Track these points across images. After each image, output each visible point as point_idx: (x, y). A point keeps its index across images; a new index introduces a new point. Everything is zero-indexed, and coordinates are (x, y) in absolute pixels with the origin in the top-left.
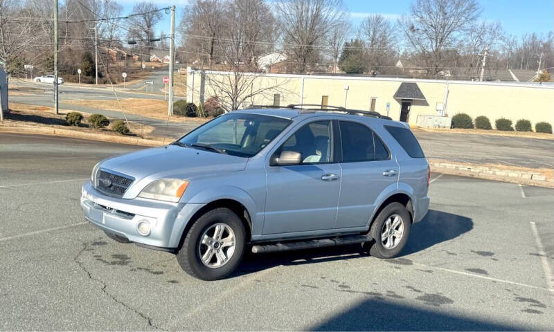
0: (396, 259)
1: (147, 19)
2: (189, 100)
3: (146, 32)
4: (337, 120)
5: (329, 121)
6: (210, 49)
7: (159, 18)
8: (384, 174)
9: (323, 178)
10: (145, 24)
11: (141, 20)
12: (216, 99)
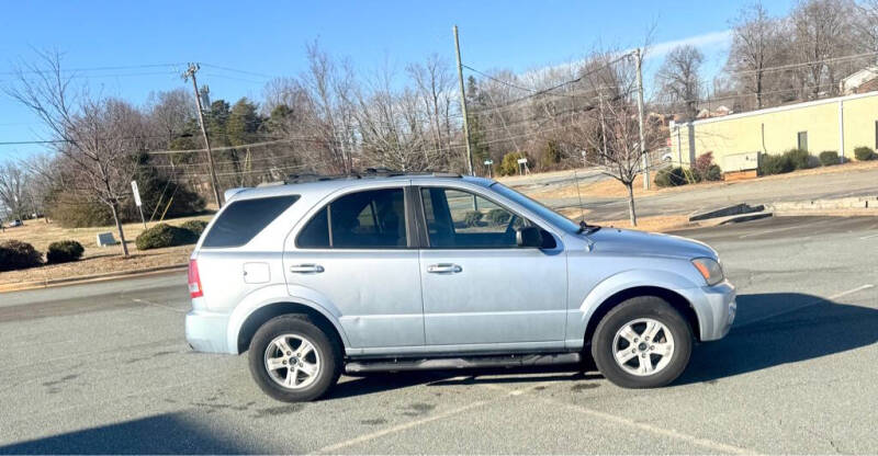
1: (685, 67)
2: (676, 165)
3: (683, 83)
6: (756, 85)
7: (700, 61)
10: (681, 74)
11: (677, 70)
12: (709, 155)
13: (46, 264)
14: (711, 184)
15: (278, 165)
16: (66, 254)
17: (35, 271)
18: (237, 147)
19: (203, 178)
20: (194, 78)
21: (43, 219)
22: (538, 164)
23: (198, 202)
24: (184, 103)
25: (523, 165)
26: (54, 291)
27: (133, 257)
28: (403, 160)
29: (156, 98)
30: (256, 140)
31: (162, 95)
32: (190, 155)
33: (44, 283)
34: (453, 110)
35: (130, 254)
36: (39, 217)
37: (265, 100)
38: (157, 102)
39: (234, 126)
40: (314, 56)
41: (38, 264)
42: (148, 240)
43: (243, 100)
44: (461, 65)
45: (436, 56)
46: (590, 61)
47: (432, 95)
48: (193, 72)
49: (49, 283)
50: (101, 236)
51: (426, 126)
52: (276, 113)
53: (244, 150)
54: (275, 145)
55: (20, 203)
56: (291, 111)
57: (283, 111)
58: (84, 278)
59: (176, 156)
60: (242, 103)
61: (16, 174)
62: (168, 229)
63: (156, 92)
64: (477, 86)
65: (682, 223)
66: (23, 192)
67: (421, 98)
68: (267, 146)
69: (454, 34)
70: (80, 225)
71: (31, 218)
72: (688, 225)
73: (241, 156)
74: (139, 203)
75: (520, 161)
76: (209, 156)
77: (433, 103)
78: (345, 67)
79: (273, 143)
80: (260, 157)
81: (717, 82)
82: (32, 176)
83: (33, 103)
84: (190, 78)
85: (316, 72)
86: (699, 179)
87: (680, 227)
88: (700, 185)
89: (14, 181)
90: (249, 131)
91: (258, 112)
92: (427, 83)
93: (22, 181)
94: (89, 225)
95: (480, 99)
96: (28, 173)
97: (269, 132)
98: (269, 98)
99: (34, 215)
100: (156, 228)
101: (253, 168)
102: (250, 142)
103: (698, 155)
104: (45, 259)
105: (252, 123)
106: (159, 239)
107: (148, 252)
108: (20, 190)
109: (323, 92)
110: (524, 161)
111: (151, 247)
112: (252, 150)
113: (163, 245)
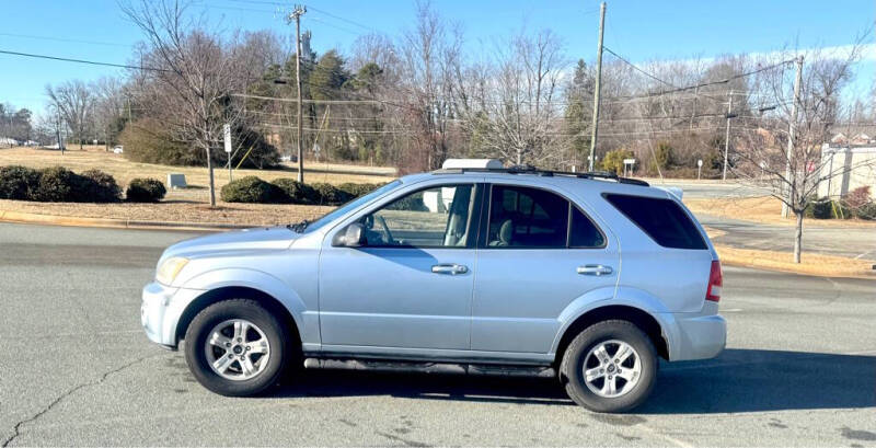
0: (620, 416)
1: (828, 84)
2: (823, 195)
4: (488, 185)
5: (472, 185)
8: (579, 270)
9: (435, 269)
11: (818, 86)
12: (865, 190)
13: (125, 201)
14: (862, 224)
15: (355, 127)
16: (147, 193)
17: (113, 207)
18: (318, 102)
19: (276, 129)
20: (298, 22)
21: (104, 147)
22: (643, 167)
23: (272, 155)
24: (268, 45)
25: (629, 166)
26: (138, 234)
27: (221, 209)
28: (520, 144)
29: (240, 36)
30: (338, 97)
31: (247, 34)
32: (266, 103)
33: (126, 224)
34: (557, 94)
35: (217, 204)
36: (99, 143)
37: (353, 55)
38: (242, 41)
39: (318, 78)
40: (424, 15)
41: (118, 200)
42: (236, 191)
43: (332, 52)
44: (602, 47)
45: (549, 32)
46: (720, 61)
47: (536, 73)
48: (299, 15)
49: (130, 223)
50: (172, 176)
51: (524, 109)
52: (365, 72)
53: (323, 106)
54: (357, 106)
55: (82, 126)
56: (381, 71)
57: (373, 71)
58: (167, 225)
59: (250, 101)
60: (330, 55)
61: (84, 95)
62: (258, 183)
63: (243, 30)
64: (587, 72)
65: (862, 269)
66: (88, 115)
67: (524, 76)
68: (349, 106)
69: (602, 11)
70: (147, 160)
71: (91, 143)
72: (870, 274)
73: (318, 112)
74: (228, 148)
75: (626, 162)
76: (299, 107)
77: (536, 83)
78: (455, 31)
79: (356, 103)
80: (338, 117)
81: (859, 105)
82: (100, 101)
83: (147, 25)
84: (295, 21)
85: (423, 33)
86: (848, 215)
87: (858, 274)
88: (849, 222)
89: (81, 103)
90: (333, 86)
91: (346, 68)
92: (534, 61)
93: (88, 103)
94: (157, 162)
95: (586, 86)
96: (96, 95)
97: (354, 90)
98: (358, 54)
99: (95, 141)
100: (246, 180)
101: (329, 127)
102: (331, 99)
103: (852, 187)
104: (124, 196)
105: (337, 79)
106: (248, 193)
107: (233, 205)
108: (85, 113)
109: (428, 56)
110: (631, 161)
111: (237, 200)
112: (331, 106)
113: (251, 201)
